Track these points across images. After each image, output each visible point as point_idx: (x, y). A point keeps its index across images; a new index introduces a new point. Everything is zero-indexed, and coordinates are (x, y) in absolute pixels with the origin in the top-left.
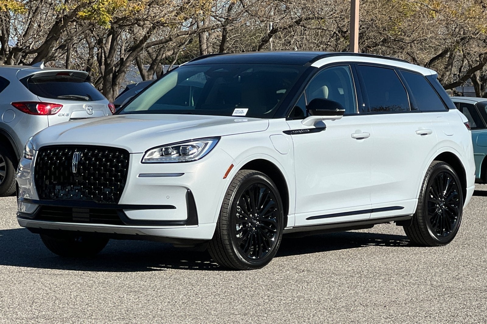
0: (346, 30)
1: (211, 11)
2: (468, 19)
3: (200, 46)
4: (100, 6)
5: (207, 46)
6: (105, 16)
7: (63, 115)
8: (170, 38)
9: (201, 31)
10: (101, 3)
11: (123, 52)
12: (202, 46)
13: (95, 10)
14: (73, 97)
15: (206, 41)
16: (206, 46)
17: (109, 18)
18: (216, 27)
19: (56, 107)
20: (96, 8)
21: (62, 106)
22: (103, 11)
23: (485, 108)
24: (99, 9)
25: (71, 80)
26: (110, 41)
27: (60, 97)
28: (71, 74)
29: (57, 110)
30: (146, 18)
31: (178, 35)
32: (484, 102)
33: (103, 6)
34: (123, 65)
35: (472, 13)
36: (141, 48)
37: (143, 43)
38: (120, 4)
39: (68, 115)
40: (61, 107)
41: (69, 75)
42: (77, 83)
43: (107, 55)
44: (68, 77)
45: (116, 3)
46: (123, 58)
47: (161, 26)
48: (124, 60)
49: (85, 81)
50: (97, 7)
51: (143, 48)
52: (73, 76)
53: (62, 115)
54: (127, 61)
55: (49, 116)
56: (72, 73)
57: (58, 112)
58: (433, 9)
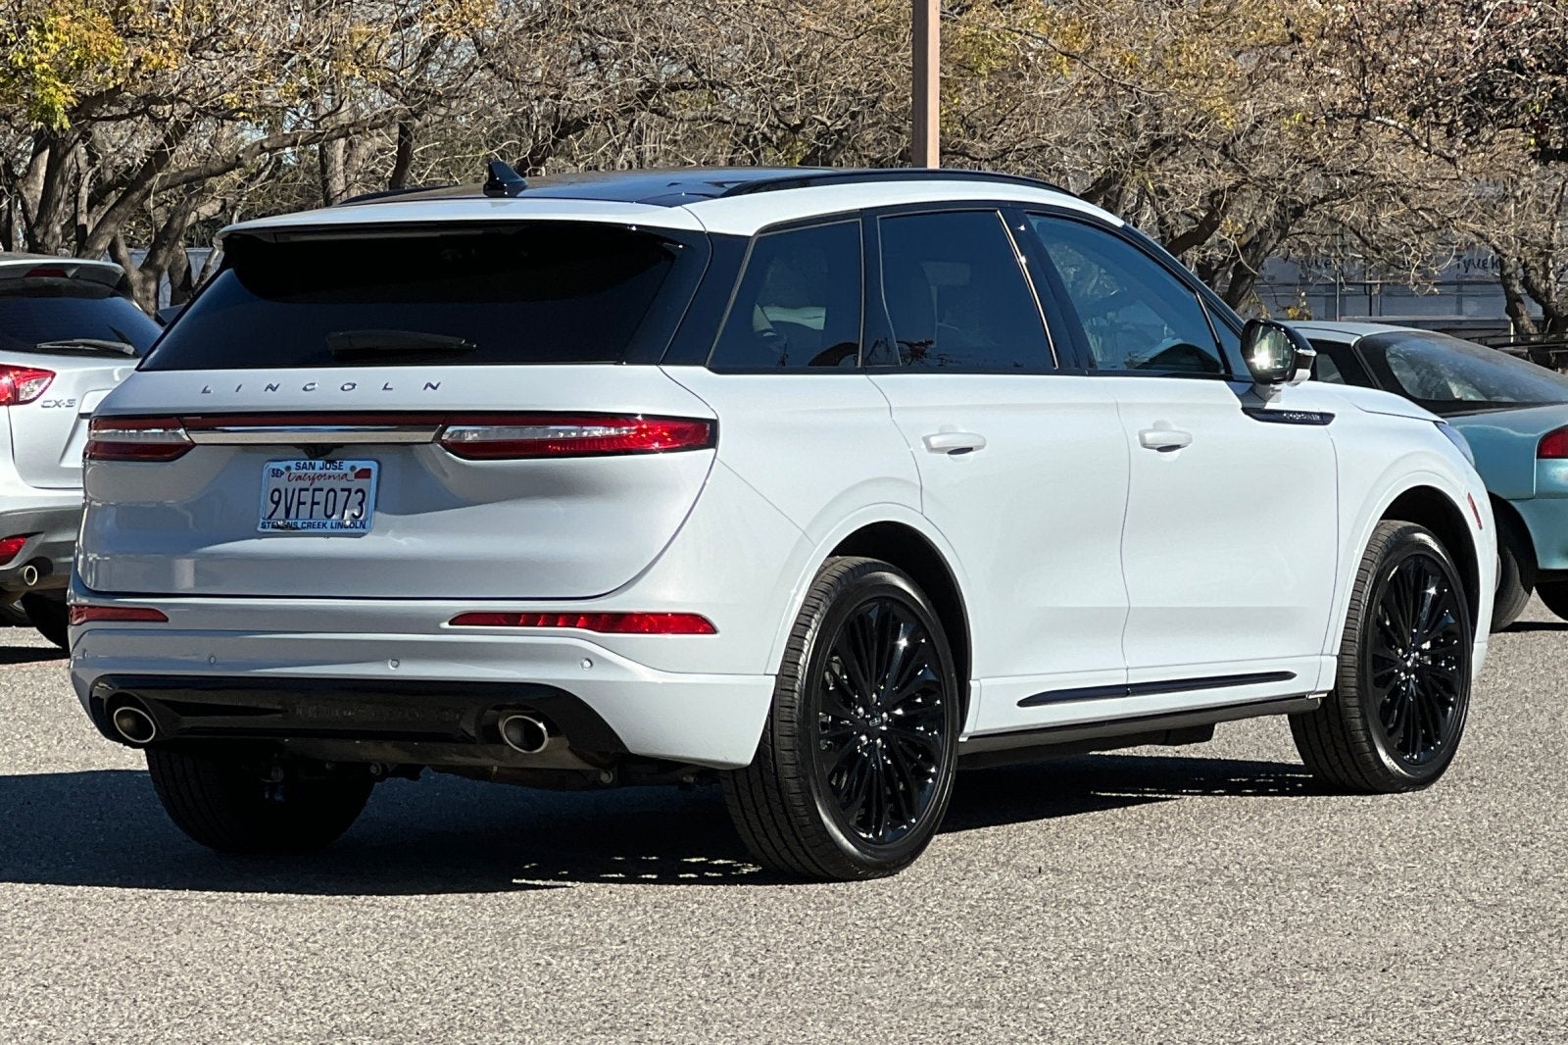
0: (798, 122)
1: (385, 68)
2: (1176, 81)
3: (326, 182)
4: (35, 58)
5: (346, 181)
6: (52, 90)
7: (57, 404)
8: (238, 158)
9: (334, 134)
10: (37, 45)
11: (83, 204)
12: (331, 184)
13: (18, 71)
14: (84, 344)
15: (342, 167)
16: (343, 181)
17: (65, 94)
18: (386, 119)
19: (30, 378)
20: (20, 63)
21: (53, 375)
22: (44, 72)
23: (1388, 354)
24: (31, 67)
25: (72, 292)
26: (42, 171)
27: (44, 346)
28: (71, 273)
29: (38, 389)
30: (179, 93)
31: (262, 147)
32: (1380, 338)
33: (43, 56)
34: (87, 249)
35: (1188, 62)
36: (143, 191)
37: (152, 174)
38: (99, 48)
39: (71, 404)
40: (49, 379)
41: (66, 276)
42: (90, 302)
43: (34, 214)
44: (62, 280)
45: (85, 46)
46: (84, 227)
47: (228, 119)
48: (89, 231)
49: (112, 295)
50: (24, 60)
51: (150, 191)
52: (76, 277)
53: (53, 403)
54: (100, 235)
55: (14, 409)
56: (74, 271)
57: (41, 393)
58: (1064, 50)
